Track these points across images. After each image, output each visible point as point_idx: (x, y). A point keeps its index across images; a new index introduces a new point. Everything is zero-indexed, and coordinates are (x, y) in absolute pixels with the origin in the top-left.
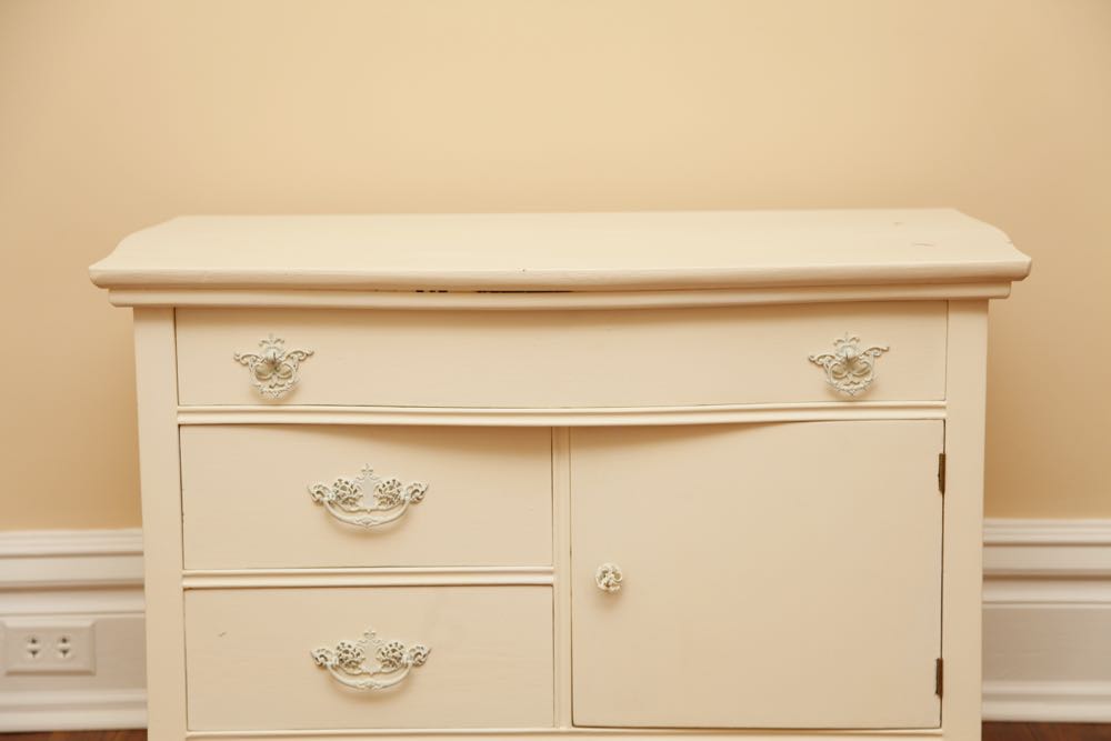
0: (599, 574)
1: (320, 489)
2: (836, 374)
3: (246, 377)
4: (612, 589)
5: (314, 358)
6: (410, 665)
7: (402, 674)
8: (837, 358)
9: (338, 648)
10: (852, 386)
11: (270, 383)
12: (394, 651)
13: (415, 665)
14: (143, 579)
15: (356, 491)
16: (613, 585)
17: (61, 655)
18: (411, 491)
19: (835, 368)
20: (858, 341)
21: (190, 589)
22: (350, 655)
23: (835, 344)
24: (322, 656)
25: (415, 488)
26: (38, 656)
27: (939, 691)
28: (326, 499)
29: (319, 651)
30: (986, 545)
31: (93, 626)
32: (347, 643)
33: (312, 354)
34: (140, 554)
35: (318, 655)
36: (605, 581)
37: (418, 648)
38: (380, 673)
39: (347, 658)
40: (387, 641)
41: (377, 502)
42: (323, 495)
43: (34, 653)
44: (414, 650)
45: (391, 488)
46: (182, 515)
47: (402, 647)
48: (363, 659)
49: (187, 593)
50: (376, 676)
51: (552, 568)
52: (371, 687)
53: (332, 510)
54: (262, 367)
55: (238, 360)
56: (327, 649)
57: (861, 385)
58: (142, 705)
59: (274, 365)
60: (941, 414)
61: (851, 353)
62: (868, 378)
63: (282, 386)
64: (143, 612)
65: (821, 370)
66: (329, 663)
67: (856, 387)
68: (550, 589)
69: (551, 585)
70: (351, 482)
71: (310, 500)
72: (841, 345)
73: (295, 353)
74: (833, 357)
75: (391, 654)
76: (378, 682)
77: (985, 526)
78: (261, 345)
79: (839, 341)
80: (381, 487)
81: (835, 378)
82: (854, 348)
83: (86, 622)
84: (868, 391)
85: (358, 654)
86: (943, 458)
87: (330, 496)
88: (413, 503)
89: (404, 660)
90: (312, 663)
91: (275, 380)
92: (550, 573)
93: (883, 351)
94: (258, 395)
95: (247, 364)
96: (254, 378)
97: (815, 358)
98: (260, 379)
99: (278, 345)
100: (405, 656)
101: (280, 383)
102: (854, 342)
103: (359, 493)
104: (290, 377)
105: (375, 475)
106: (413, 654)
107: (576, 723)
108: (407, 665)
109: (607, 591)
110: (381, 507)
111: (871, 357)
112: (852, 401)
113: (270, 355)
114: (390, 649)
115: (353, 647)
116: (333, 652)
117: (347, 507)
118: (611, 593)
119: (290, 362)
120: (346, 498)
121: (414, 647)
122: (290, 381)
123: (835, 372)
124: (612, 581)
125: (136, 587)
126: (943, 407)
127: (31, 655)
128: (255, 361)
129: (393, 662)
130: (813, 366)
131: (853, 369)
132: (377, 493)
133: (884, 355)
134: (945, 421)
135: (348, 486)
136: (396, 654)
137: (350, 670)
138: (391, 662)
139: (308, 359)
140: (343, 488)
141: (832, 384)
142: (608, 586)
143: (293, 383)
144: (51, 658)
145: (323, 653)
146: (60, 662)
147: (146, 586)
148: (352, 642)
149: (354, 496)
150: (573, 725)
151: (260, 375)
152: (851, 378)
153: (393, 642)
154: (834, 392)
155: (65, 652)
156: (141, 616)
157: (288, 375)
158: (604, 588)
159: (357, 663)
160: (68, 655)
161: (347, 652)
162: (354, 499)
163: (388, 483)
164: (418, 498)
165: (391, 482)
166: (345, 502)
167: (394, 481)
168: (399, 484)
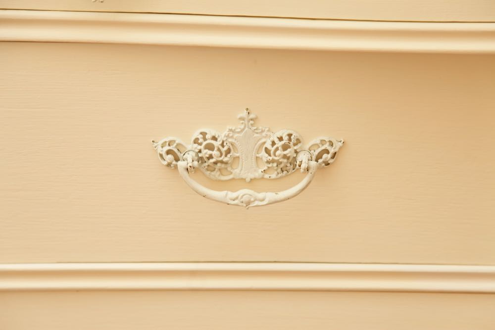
1: (173, 147)
15: (228, 151)
18: (316, 152)
25: (323, 147)
41: (261, 168)
45: (285, 147)
53: (193, 183)
80: (268, 145)
87: (188, 158)
88: (321, 171)
103: (234, 154)
105: (259, 126)
110: (267, 176)
135: (217, 144)
163: (281, 139)
164: (327, 164)
165: (286, 138)
166: (210, 169)
167: (290, 135)
168: (298, 141)
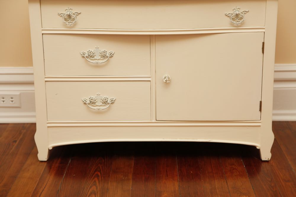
0: (164, 78)
1: (84, 53)
2: (233, 19)
3: (61, 20)
4: (167, 82)
5: (81, 14)
6: (110, 103)
7: (108, 106)
8: (233, 14)
9: (90, 98)
10: (237, 22)
11: (68, 22)
12: (105, 99)
13: (111, 103)
14: (34, 81)
15: (94, 54)
16: (168, 81)
17: (11, 102)
18: (110, 54)
19: (233, 17)
20: (240, 9)
21: (47, 81)
22: (93, 100)
23: (233, 10)
24: (85, 101)
25: (111, 53)
26: (5, 102)
27: (260, 110)
28: (85, 56)
29: (84, 99)
30: (275, 71)
31: (20, 94)
32: (92, 97)
33: (80, 13)
34: (32, 74)
35: (84, 100)
36: (165, 79)
37: (112, 99)
38: (102, 105)
39: (92, 101)
40: (104, 96)
41: (100, 57)
42: (85, 55)
43: (3, 101)
44: (111, 99)
45: (104, 53)
46: (44, 60)
47: (108, 98)
48: (97, 102)
49: (47, 82)
50: (100, 106)
51: (150, 76)
52: (99, 109)
53: (87, 59)
54: (66, 17)
55: (59, 15)
56: (86, 99)
57: (240, 22)
58: (34, 116)
59: (69, 16)
60: (264, 30)
61: (237, 12)
62: (242, 20)
63: (72, 22)
64: (34, 91)
65: (229, 18)
66: (87, 103)
67: (239, 23)
68: (150, 82)
69: (150, 81)
70: (92, 51)
71: (80, 56)
72: (235, 10)
73: (76, 13)
74: (232, 14)
75: (105, 100)
76: (101, 108)
77: (275, 66)
78: (66, 11)
79: (234, 9)
80: (101, 53)
81: (233, 20)
82: (238, 11)
83: (18, 93)
84: (242, 24)
85: (95, 100)
86: (263, 43)
87: (86, 55)
88: (110, 57)
89: (108, 102)
90: (82, 102)
91: (70, 21)
92: (150, 77)
93: (247, 12)
94: (65, 25)
95: (62, 16)
96: (64, 20)
97: (227, 14)
98: (66, 21)
99: (71, 10)
100: (108, 101)
101: (71, 22)
102: (239, 9)
103: (95, 54)
104: (74, 20)
105: (99, 49)
106: (111, 100)
107: (157, 120)
108: (109, 103)
109: (166, 82)
110: (101, 58)
111: (243, 14)
112: (238, 27)
113: (68, 13)
114: (104, 99)
115: (94, 98)
116: (88, 100)
117: (92, 58)
118: (167, 83)
119: (74, 16)
120: (91, 56)
121: (111, 98)
122: (74, 21)
123: (232, 18)
124: (167, 80)
125: (32, 83)
126: (264, 28)
127: (2, 102)
128: (64, 15)
129: (105, 102)
130: (226, 17)
131: (238, 17)
132: (100, 54)
133: (247, 13)
134: (264, 33)
136: (106, 100)
137: (93, 105)
138: (104, 102)
139: (79, 15)
140: (90, 53)
141: (232, 22)
142: (166, 81)
143: (75, 22)
144: (8, 103)
145: (85, 100)
146: (10, 104)
147: (35, 83)
148: (94, 97)
149: (93, 55)
150: (156, 120)
151: (65, 19)
152: (237, 20)
153: (105, 97)
154: (232, 24)
155: (12, 101)
156: (33, 92)
157: (74, 19)
158: (165, 81)
159: (95, 103)
160: (13, 102)
161: (92, 99)
162: (94, 56)
163: (103, 51)
164: (112, 56)
165: (104, 51)
166: (91, 57)
167: (105, 51)
168: (106, 52)
